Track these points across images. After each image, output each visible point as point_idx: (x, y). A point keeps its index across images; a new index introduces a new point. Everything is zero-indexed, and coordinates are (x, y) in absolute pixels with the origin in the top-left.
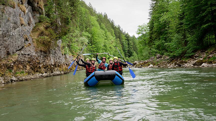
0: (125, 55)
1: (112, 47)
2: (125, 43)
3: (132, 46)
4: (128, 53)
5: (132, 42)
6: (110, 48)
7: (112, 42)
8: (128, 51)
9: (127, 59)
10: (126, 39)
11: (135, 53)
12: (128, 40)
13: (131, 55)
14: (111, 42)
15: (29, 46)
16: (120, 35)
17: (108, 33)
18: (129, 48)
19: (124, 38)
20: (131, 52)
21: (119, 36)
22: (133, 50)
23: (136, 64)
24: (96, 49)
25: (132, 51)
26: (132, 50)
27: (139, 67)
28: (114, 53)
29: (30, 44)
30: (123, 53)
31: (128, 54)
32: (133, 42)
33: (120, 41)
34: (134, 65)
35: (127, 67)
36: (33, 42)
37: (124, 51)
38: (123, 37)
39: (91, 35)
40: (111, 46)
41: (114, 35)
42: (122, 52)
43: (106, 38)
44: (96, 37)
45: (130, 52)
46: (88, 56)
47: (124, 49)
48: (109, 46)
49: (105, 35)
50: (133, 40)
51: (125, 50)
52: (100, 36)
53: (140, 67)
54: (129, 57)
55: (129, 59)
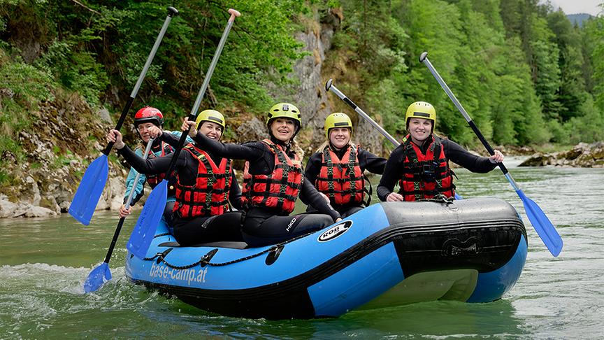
0: (543, 112)
1: (489, 75)
2: (548, 55)
3: (577, 68)
4: (558, 100)
5: (579, 50)
6: (482, 79)
7: (491, 56)
8: (561, 91)
9: (554, 131)
10: (551, 40)
11: (590, 101)
12: (562, 44)
13: (571, 110)
14: (485, 56)
15: (322, 108)
16: (524, 17)
17: (472, 15)
18: (566, 81)
19: (541, 35)
20: (576, 98)
21: (523, 21)
22: (582, 90)
23: (580, 153)
24: (426, 87)
25: (578, 94)
26: (577, 90)
27: (584, 166)
28: (495, 101)
29: (324, 104)
30: (535, 100)
31: (557, 107)
32: (584, 52)
33: (525, 47)
34: (572, 158)
35: (549, 164)
36: (328, 99)
37: (541, 90)
38: (539, 26)
39: (408, 30)
40: (486, 74)
41: (500, 23)
42: (530, 98)
43: (463, 36)
44: (427, 37)
45: (568, 97)
46: (397, 117)
47: (543, 82)
48: (477, 73)
49: (459, 24)
50: (584, 39)
51: (547, 89)
52: (442, 33)
53: (589, 166)
54: (564, 121)
55: (561, 130)
